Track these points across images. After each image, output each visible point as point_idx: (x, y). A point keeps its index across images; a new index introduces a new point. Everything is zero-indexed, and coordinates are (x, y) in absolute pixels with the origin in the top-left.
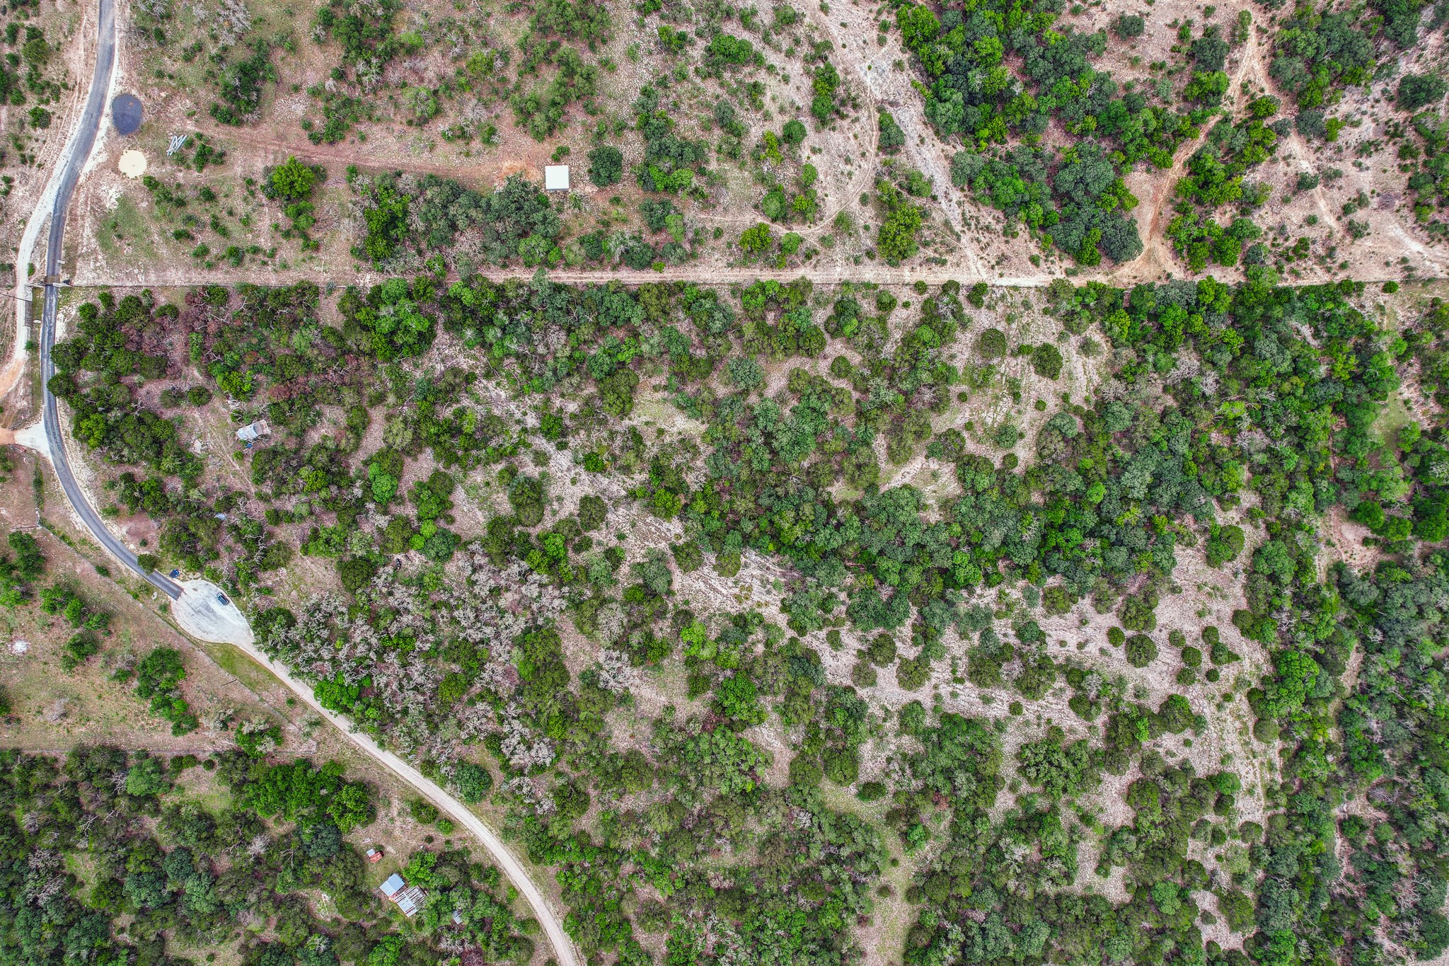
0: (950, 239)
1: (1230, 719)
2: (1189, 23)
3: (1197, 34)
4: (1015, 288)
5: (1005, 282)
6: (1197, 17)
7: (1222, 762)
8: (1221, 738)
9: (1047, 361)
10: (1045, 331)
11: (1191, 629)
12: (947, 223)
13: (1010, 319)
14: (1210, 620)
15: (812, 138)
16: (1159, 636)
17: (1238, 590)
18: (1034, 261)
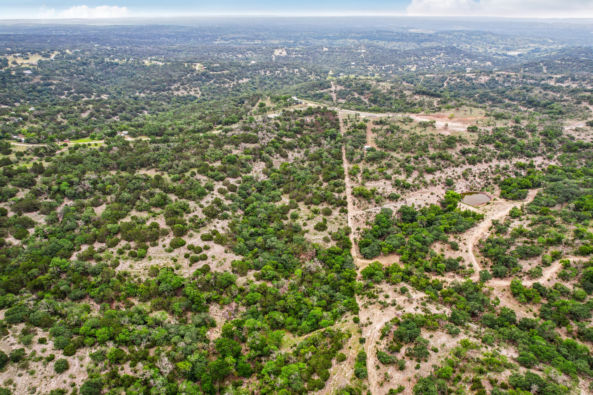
0: (362, 208)
1: (165, 262)
2: (463, 261)
3: (460, 264)
4: (347, 222)
5: (349, 220)
6: (467, 263)
7: (150, 257)
8: (160, 258)
9: (321, 227)
10: (332, 228)
11: (209, 253)
12: (368, 208)
13: (336, 219)
14: (209, 260)
15: (388, 182)
16: (211, 244)
17: (219, 270)
18: (358, 229)
